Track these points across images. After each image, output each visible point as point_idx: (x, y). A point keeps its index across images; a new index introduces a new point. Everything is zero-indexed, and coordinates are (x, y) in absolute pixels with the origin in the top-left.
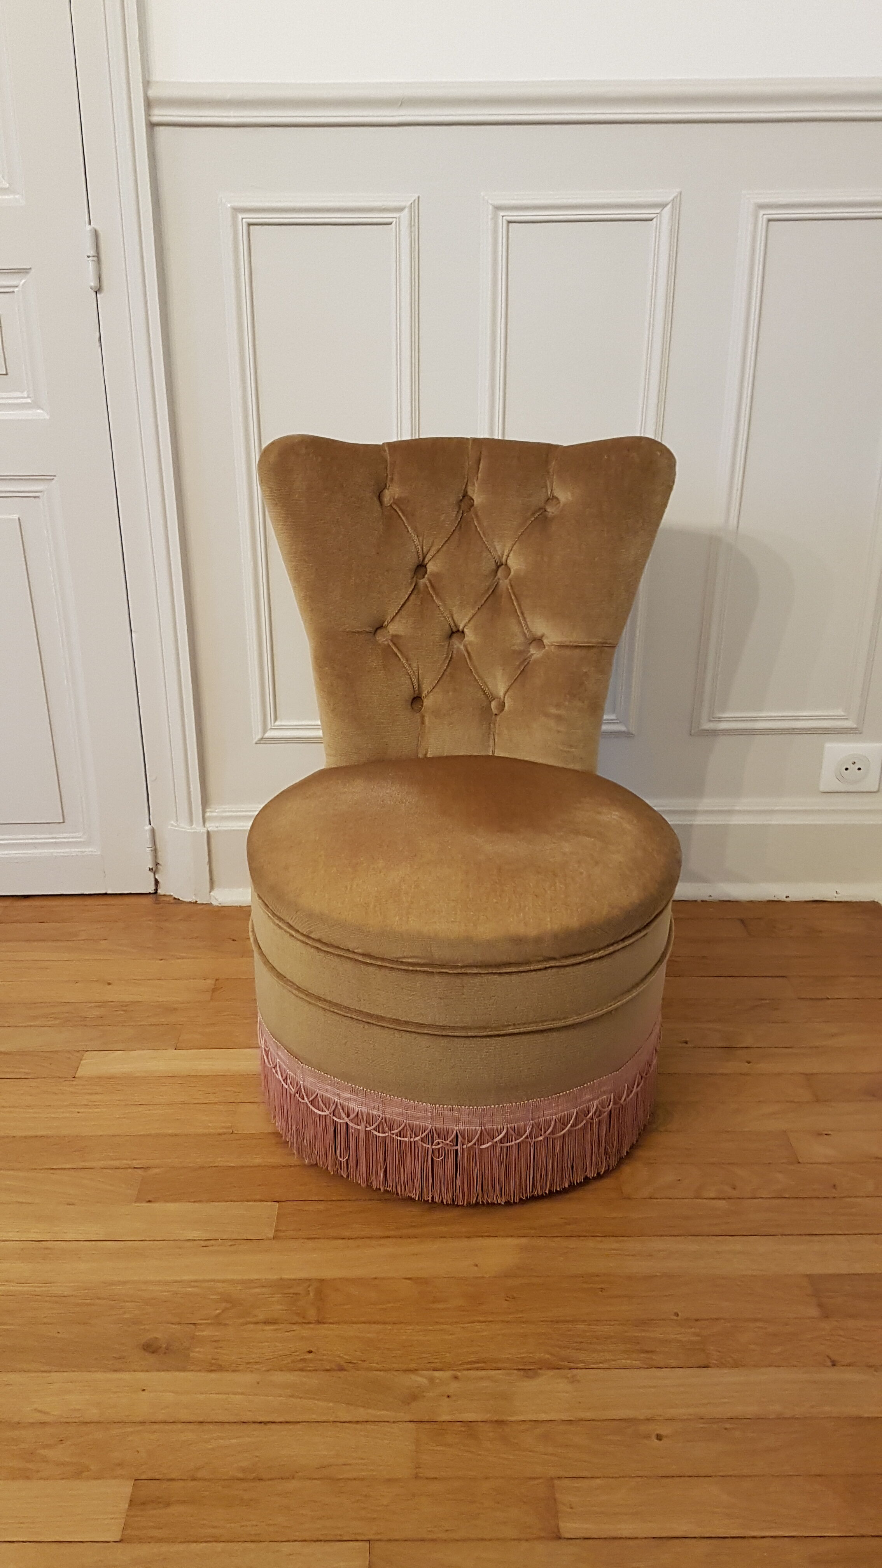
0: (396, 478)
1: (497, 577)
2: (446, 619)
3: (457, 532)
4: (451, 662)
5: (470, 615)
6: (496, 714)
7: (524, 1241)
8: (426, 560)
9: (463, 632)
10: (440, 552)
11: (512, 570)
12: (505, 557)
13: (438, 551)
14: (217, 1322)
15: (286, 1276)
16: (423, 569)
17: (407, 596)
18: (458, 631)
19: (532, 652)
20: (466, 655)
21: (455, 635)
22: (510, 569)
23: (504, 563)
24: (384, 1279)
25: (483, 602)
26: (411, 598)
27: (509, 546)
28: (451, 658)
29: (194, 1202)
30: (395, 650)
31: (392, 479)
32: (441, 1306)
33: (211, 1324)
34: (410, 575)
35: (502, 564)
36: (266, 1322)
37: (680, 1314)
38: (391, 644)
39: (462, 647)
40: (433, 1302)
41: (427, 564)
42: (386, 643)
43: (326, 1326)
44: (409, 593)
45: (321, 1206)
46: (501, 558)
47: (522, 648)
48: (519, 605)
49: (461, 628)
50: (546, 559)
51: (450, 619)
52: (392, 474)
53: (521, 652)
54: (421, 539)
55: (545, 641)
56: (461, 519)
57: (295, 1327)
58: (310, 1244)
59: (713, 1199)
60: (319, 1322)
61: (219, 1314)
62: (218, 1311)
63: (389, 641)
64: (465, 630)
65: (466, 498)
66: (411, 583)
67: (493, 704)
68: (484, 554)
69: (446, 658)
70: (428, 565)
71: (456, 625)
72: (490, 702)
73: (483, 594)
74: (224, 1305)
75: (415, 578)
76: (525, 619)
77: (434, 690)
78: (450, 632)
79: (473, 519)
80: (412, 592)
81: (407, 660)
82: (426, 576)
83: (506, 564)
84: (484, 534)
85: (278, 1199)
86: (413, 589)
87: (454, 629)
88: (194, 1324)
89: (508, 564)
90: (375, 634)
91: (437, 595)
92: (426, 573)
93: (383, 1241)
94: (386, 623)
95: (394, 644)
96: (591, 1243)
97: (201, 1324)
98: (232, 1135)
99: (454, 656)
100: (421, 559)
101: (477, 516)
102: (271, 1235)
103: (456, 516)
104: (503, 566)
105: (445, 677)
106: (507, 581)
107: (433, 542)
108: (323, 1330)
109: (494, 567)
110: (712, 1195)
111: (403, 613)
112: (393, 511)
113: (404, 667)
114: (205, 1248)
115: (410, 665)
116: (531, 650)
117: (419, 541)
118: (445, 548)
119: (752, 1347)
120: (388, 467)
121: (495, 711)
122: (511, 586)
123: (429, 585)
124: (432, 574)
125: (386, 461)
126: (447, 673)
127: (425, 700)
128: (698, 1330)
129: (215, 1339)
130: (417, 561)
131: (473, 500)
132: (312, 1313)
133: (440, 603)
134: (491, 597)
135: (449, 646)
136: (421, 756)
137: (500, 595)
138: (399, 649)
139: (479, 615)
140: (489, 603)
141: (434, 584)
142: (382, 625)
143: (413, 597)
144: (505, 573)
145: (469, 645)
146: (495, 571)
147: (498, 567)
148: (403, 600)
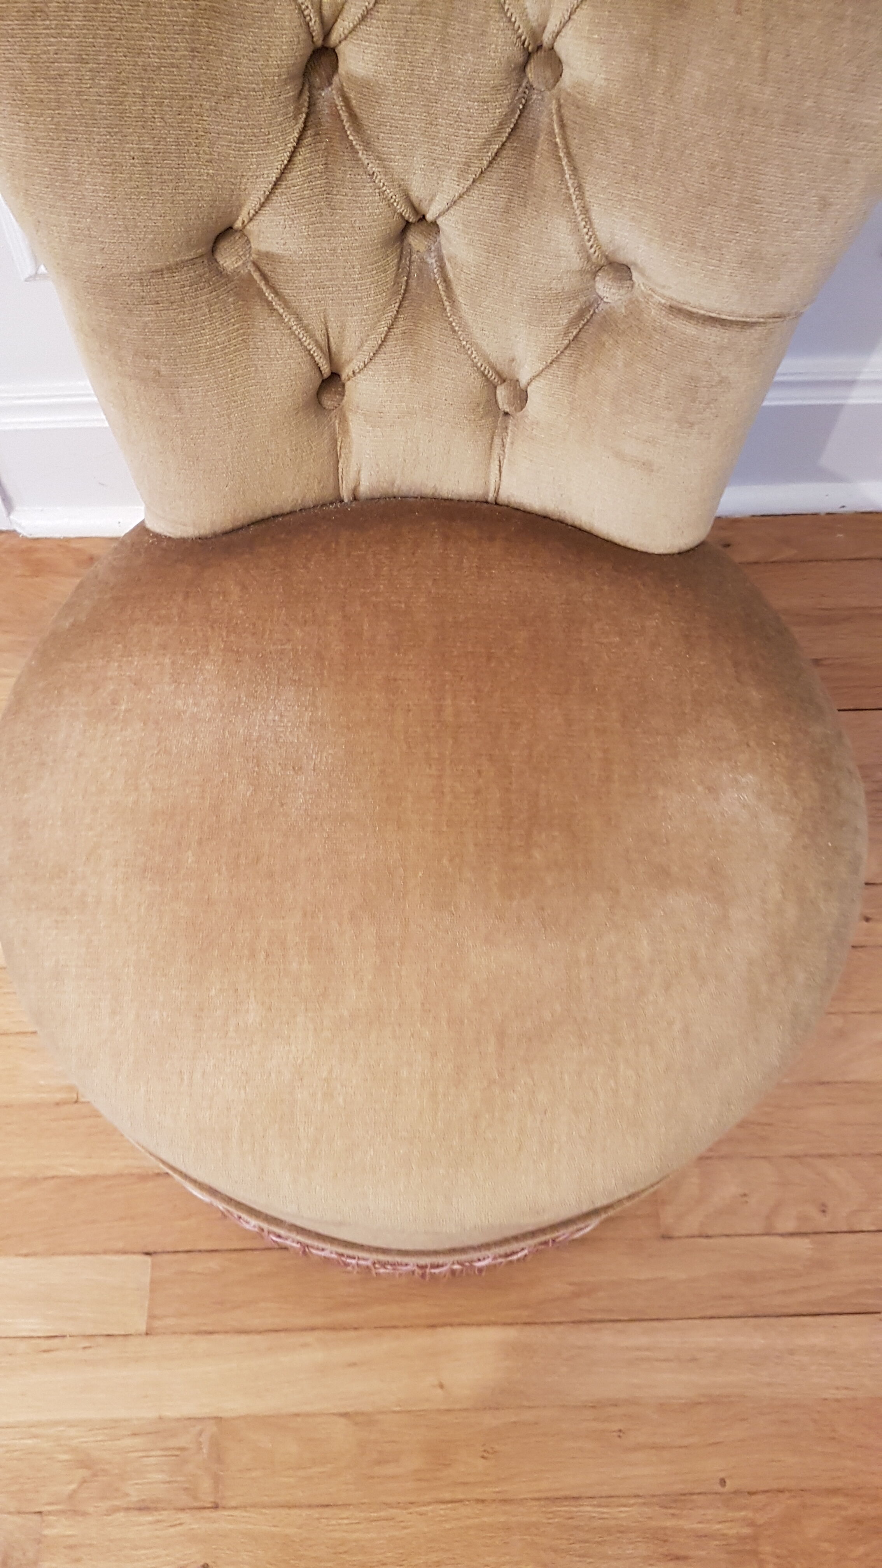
1: (524, 83)
4: (406, 304)
6: (506, 413)
7: (511, 1333)
8: (334, 37)
9: (435, 224)
11: (567, 70)
13: (363, 18)
14: (74, 1511)
15: (169, 1413)
16: (325, 60)
18: (423, 221)
19: (600, 293)
20: (441, 284)
21: (413, 229)
23: (546, 46)
24: (308, 1415)
25: (486, 162)
26: (299, 158)
27: (561, 9)
28: (406, 292)
29: (26, 1255)
30: (270, 296)
32: (390, 1470)
33: (63, 1512)
34: (291, 92)
35: (539, 50)
36: (143, 1508)
37: (728, 1482)
38: (256, 276)
39: (431, 260)
40: (379, 1463)
41: (336, 49)
42: (243, 272)
43: (226, 1513)
44: (291, 145)
45: (213, 1263)
46: (538, 34)
47: (576, 282)
49: (429, 217)
50: (663, 70)
53: (573, 295)
55: (637, 278)
57: (184, 1516)
58: (202, 1344)
59: (792, 1235)
60: (216, 1507)
61: (75, 1491)
62: (73, 1486)
63: (252, 267)
64: (439, 222)
66: (296, 118)
67: (502, 393)
69: (395, 291)
70: (339, 52)
71: (415, 210)
72: (496, 387)
73: (488, 142)
74: (82, 1473)
75: (305, 97)
78: (402, 227)
80: (300, 139)
81: (299, 319)
82: (336, 82)
83: (552, 52)
85: (151, 1249)
86: (304, 129)
87: (412, 219)
88: (40, 1513)
89: (555, 47)
90: (213, 250)
91: (367, 146)
92: (336, 71)
93: (309, 1337)
94: (239, 223)
95: (264, 277)
96: (607, 1337)
97: (50, 1513)
98: (76, 1106)
99: (413, 284)
100: (319, 35)
102: (143, 1328)
104: (541, 54)
105: (391, 343)
106: (551, 98)
108: (222, 1521)
109: (519, 56)
110: (791, 1226)
111: (279, 200)
113: (293, 333)
114: (46, 1355)
115: (306, 329)
116: (598, 285)
118: (384, 9)
119: (825, 1546)
121: (504, 406)
122: (563, 126)
123: (343, 111)
124: (351, 80)
126: (396, 328)
127: (348, 384)
128: (750, 1514)
129: (71, 1541)
130: (307, 48)
132: (206, 1485)
133: (373, 168)
134: (508, 144)
135: (399, 262)
136: (346, 495)
137: (534, 141)
138: (276, 293)
139: (475, 193)
140: (504, 163)
141: (357, 110)
142: (228, 226)
143: (304, 152)
144: (548, 74)
145: (449, 260)
146: (523, 67)
147: (529, 55)
148: (279, 166)
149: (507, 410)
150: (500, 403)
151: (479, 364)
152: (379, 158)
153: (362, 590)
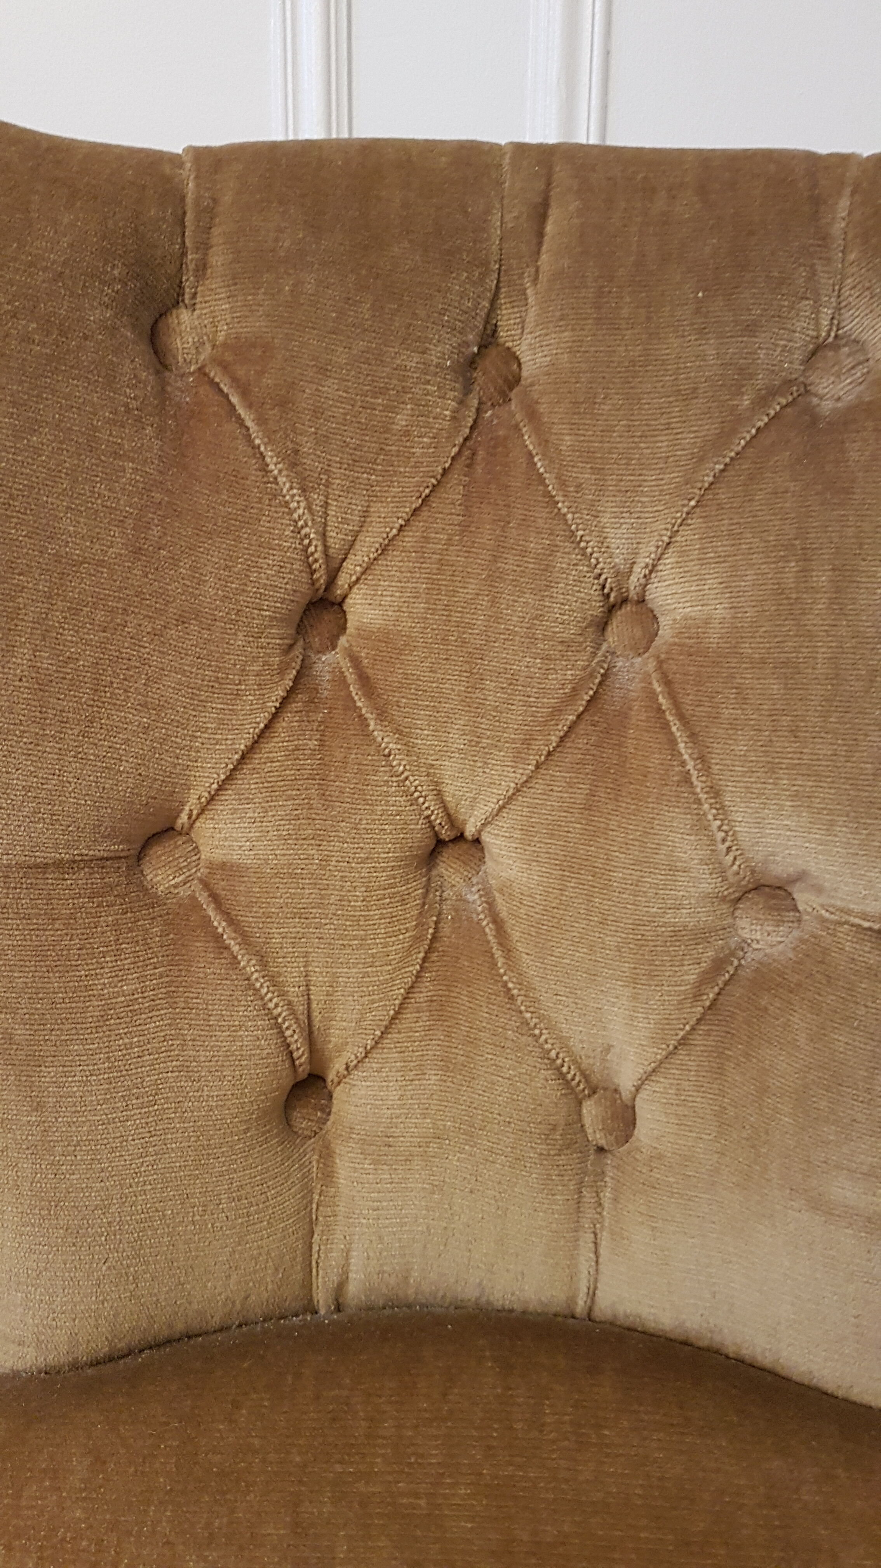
0: (218, 259)
1: (604, 647)
2: (414, 802)
3: (455, 477)
4: (434, 957)
5: (507, 785)
6: (601, 1150)
8: (343, 580)
9: (477, 841)
10: (395, 555)
11: (664, 621)
12: (639, 571)
13: (384, 550)
16: (328, 617)
17: (262, 719)
18: (460, 837)
19: (746, 934)
20: (490, 930)
21: (447, 852)
22: (655, 618)
23: (633, 595)
25: (554, 739)
26: (281, 725)
27: (660, 528)
28: (434, 938)
30: (220, 924)
31: (202, 268)
34: (276, 636)
35: (625, 600)
38: (203, 898)
39: (473, 897)
41: (345, 597)
42: (184, 892)
44: (272, 706)
46: (622, 576)
47: (704, 917)
48: (702, 759)
49: (470, 831)
51: (431, 803)
52: (204, 247)
53: (702, 936)
54: (317, 499)
55: (803, 898)
56: (472, 428)
63: (196, 886)
64: (486, 838)
65: (493, 352)
66: (282, 672)
67: (590, 1111)
68: (560, 562)
69: (417, 939)
70: (349, 601)
71: (450, 819)
72: (580, 1103)
73: (556, 712)
75: (298, 651)
76: (721, 809)
77: (372, 1064)
78: (431, 843)
79: (517, 427)
80: (285, 701)
81: (263, 963)
82: (343, 641)
83: (642, 601)
84: (562, 483)
86: (291, 692)
87: (445, 834)
89: (651, 596)
90: (140, 857)
91: (382, 715)
92: (343, 629)
94: (184, 818)
95: (215, 898)
99: (446, 929)
100: (321, 577)
101: (533, 415)
103: (454, 418)
104: (628, 608)
105: (409, 1015)
106: (646, 664)
107: (366, 513)
109: (597, 609)
111: (247, 781)
112: (204, 390)
113: (251, 986)
115: (274, 981)
116: (741, 923)
117: (309, 508)
118: (409, 539)
120: (189, 217)
121: (596, 1136)
122: (667, 683)
123: (351, 676)
124: (364, 634)
125: (183, 198)
126: (419, 998)
127: (338, 1094)
130: (305, 588)
131: (517, 359)
133: (390, 743)
134: (586, 716)
135: (425, 895)
136: (322, 1297)
137: (623, 715)
138: (231, 922)
139: (539, 786)
140: (580, 741)
141: (370, 672)
142: (168, 826)
143: (288, 720)
144: (638, 632)
145: (501, 891)
146: (602, 625)
147: (611, 610)
148: (250, 731)
149: (603, 1142)
150: (590, 1131)
151: (553, 1054)
152: (397, 731)
153: (338, 1468)
